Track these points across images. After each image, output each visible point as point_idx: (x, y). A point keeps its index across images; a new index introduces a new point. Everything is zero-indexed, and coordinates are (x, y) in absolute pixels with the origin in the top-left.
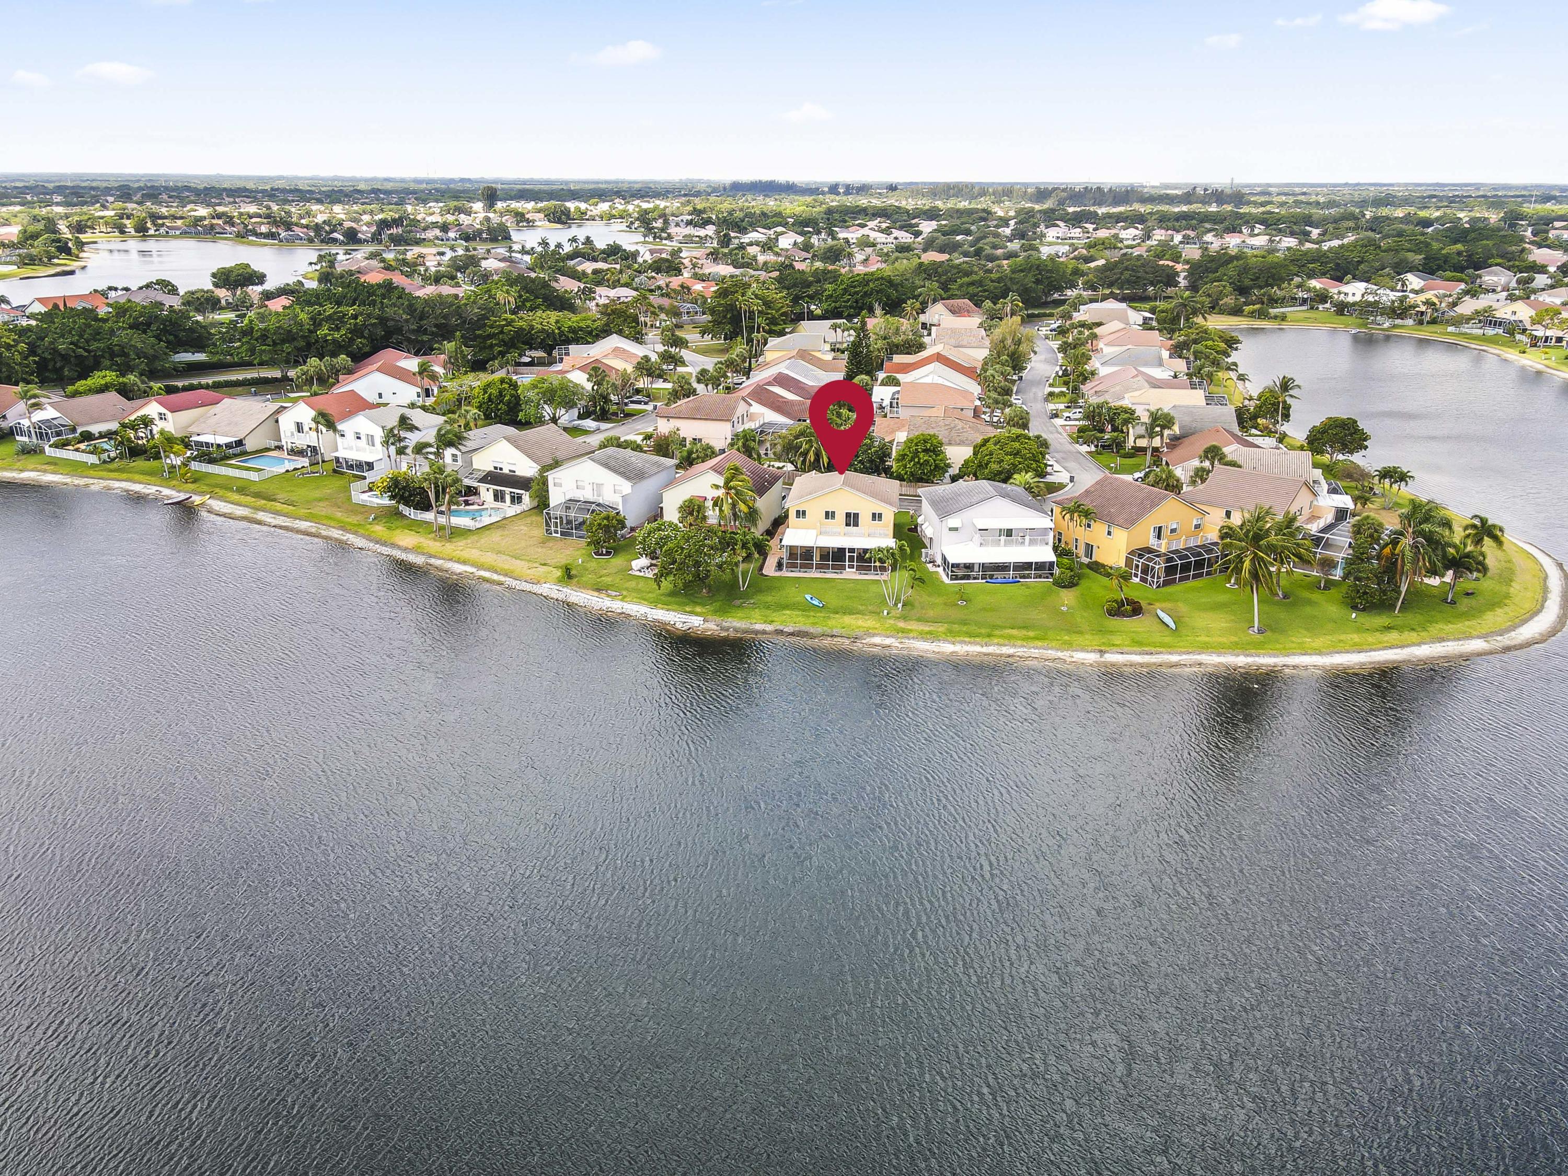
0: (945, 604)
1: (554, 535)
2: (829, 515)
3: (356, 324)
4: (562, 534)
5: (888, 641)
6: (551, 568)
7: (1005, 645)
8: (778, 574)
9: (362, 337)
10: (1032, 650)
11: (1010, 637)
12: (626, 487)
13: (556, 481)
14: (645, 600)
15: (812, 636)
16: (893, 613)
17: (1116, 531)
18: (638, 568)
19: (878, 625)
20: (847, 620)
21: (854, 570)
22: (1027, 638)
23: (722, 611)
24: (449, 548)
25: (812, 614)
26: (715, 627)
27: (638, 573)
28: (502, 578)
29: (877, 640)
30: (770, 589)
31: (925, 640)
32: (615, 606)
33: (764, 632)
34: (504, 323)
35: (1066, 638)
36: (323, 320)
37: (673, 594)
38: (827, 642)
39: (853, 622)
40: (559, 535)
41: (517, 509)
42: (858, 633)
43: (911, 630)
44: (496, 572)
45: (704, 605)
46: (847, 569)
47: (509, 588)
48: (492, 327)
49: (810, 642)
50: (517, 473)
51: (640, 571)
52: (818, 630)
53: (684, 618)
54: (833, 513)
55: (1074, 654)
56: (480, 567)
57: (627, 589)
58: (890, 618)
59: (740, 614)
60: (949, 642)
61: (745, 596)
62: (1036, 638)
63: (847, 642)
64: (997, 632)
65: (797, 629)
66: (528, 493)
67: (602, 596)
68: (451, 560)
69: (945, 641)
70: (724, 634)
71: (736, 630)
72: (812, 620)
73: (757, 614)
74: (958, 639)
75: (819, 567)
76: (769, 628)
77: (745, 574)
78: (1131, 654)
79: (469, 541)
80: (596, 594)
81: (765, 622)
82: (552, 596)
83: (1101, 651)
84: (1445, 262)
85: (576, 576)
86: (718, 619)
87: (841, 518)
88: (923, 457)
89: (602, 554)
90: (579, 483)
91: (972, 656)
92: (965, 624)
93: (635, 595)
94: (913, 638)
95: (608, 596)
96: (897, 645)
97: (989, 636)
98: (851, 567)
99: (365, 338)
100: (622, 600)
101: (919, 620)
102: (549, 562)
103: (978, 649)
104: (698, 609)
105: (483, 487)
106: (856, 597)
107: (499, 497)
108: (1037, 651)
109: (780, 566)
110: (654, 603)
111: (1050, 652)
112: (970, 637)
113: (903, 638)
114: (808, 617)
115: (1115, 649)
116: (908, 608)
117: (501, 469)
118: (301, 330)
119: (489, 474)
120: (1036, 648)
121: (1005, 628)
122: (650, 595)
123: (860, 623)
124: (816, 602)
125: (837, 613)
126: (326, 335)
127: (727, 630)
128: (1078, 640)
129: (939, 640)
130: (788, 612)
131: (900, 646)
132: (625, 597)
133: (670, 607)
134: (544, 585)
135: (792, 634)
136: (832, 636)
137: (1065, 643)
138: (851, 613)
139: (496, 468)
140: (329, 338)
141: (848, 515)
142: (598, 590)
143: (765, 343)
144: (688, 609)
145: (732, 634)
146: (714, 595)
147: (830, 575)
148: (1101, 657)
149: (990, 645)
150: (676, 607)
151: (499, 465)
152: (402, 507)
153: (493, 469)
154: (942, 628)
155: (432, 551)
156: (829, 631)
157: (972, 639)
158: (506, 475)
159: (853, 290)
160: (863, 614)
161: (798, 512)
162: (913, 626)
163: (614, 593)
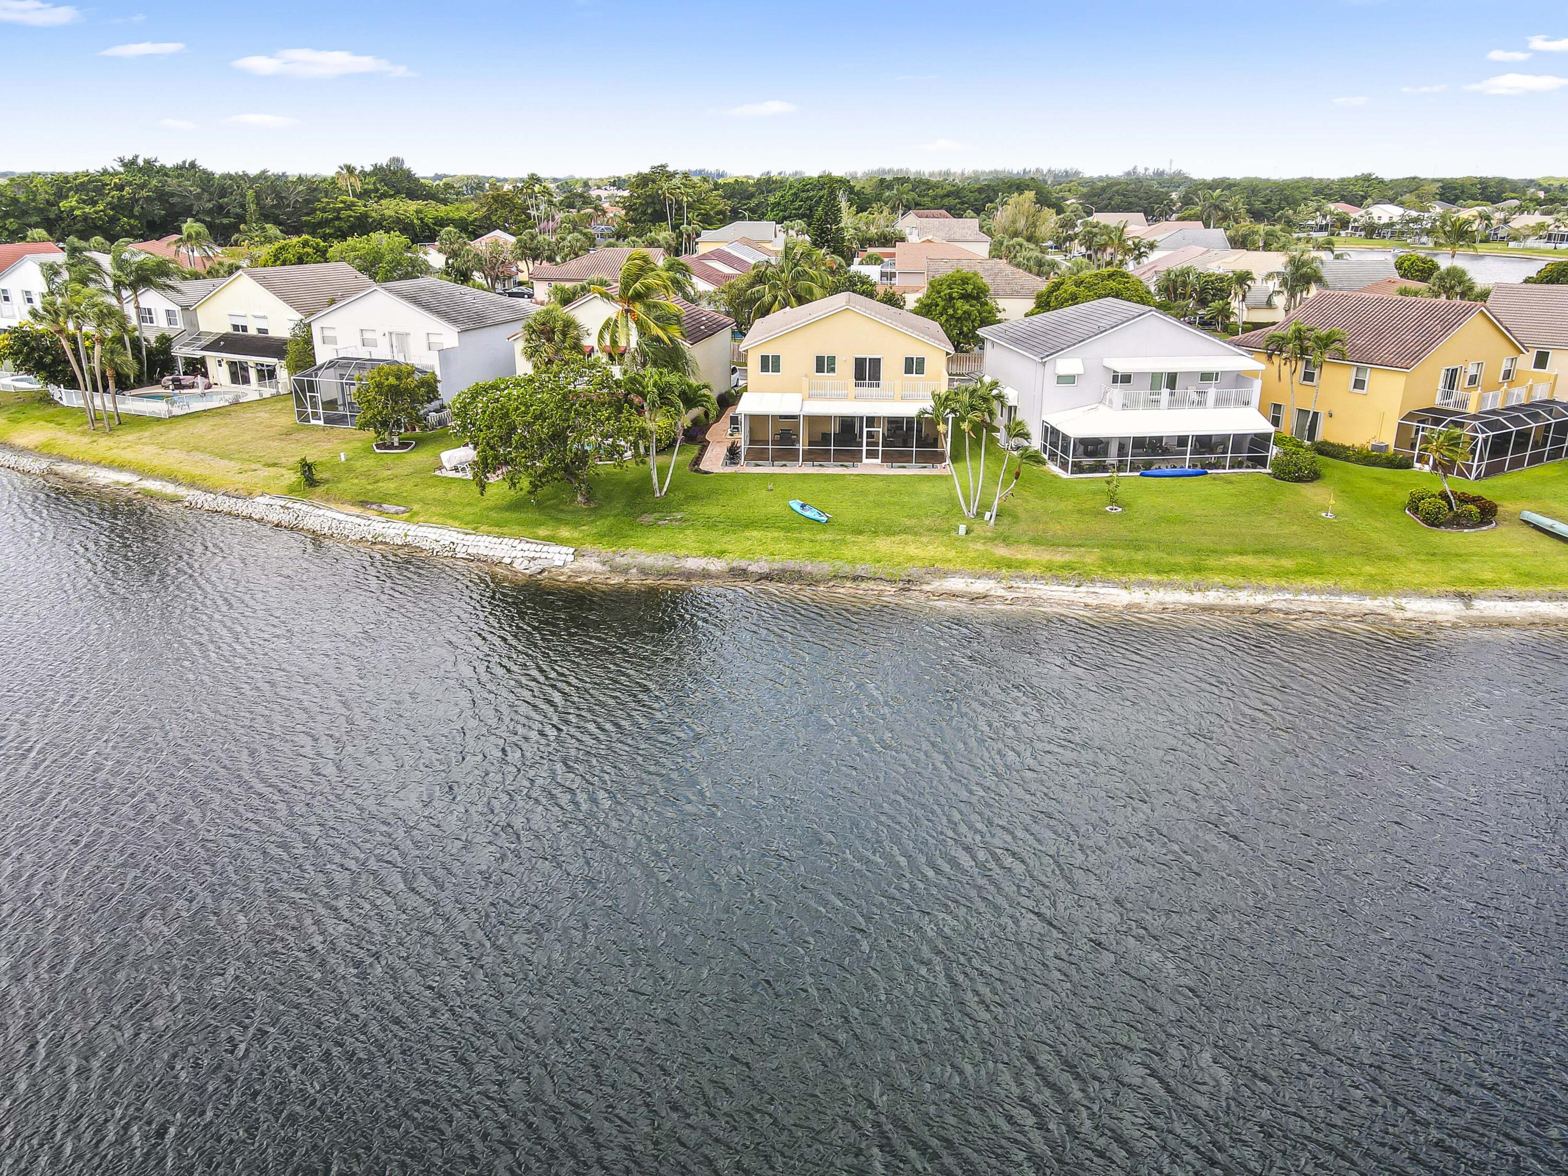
0: (1080, 511)
1: (313, 422)
2: (824, 364)
3: (121, 198)
4: (328, 420)
5: (980, 586)
6: (283, 471)
7: (1241, 588)
8: (730, 469)
9: (131, 216)
10: (1305, 597)
11: (1244, 572)
12: (449, 336)
13: (327, 333)
14: (455, 518)
15: (813, 581)
16: (978, 529)
17: (1375, 379)
18: (454, 463)
19: (952, 554)
20: (884, 545)
21: (879, 461)
22: (1278, 573)
23: (613, 535)
24: (105, 446)
25: (806, 535)
26: (598, 567)
27: (453, 474)
28: (182, 491)
29: (956, 584)
30: (712, 494)
31: (1058, 580)
32: (392, 532)
33: (705, 575)
34: (342, 205)
35: (1368, 569)
36: (70, 189)
37: (516, 506)
38: (845, 590)
39: (897, 549)
40: (321, 423)
41: (268, 392)
42: (913, 570)
43: (1026, 564)
44: (175, 480)
45: (576, 525)
46: (865, 460)
47: (190, 507)
48: (324, 210)
49: (808, 591)
50: (271, 334)
51: (456, 469)
52: (823, 567)
53: (531, 549)
54: (832, 359)
55: (1403, 602)
56: (144, 473)
57: (423, 501)
58: (974, 540)
59: (653, 540)
60: (1116, 585)
61: (665, 506)
62: (1303, 572)
63: (890, 589)
64: (1211, 562)
65: (776, 566)
66: (283, 362)
67: (369, 513)
68: (97, 463)
69: (1107, 582)
70: (616, 580)
71: (644, 571)
72: (807, 547)
73: (690, 539)
74: (1133, 577)
75: (810, 457)
76: (716, 565)
77: (662, 471)
78: (1532, 598)
79: (147, 434)
80: (357, 510)
81: (706, 554)
82: (270, 518)
83: (1460, 595)
84: (1463, 192)
85: (327, 481)
86: (606, 551)
87: (845, 368)
88: (962, 306)
89: (392, 446)
90: (367, 335)
91: (1175, 611)
92: (1138, 548)
93: (439, 510)
94: (1035, 578)
95: (382, 513)
96: (1001, 592)
97: (1198, 569)
98: (872, 454)
99: (136, 218)
100: (407, 521)
101: (1035, 542)
102: (283, 460)
103: (1183, 597)
104: (565, 532)
105: (212, 358)
106: (894, 504)
107: (238, 374)
108: (1314, 598)
109: (733, 454)
110: (474, 525)
111: (1346, 599)
112: (1158, 572)
113: (1012, 578)
114: (799, 541)
115: (1490, 590)
116: (1006, 520)
117: (245, 329)
118: (33, 200)
119: (225, 337)
120: (1312, 591)
121: (1226, 553)
122: (468, 510)
123: (912, 550)
124: (812, 514)
125: (861, 532)
126: (73, 209)
127: (625, 571)
128: (1400, 574)
129: (1093, 581)
130: (755, 533)
131: (1009, 595)
132: (416, 514)
133: (505, 530)
134: (259, 499)
135: (767, 577)
136: (855, 579)
137: (1372, 578)
138: (890, 531)
139: (236, 327)
140: (77, 213)
141: (860, 364)
142: (364, 504)
143: (698, 235)
144: (542, 532)
145: (635, 581)
146: (601, 506)
147: (832, 469)
148: (1468, 607)
149: (1207, 589)
150: (517, 529)
151: (240, 322)
152: (52, 389)
153: (230, 330)
154: (1091, 557)
155: (68, 452)
156: (848, 569)
157: (1164, 577)
158: (253, 338)
159: (804, 195)
160: (916, 534)
161: (765, 359)
162: (1026, 553)
163: (393, 509)
